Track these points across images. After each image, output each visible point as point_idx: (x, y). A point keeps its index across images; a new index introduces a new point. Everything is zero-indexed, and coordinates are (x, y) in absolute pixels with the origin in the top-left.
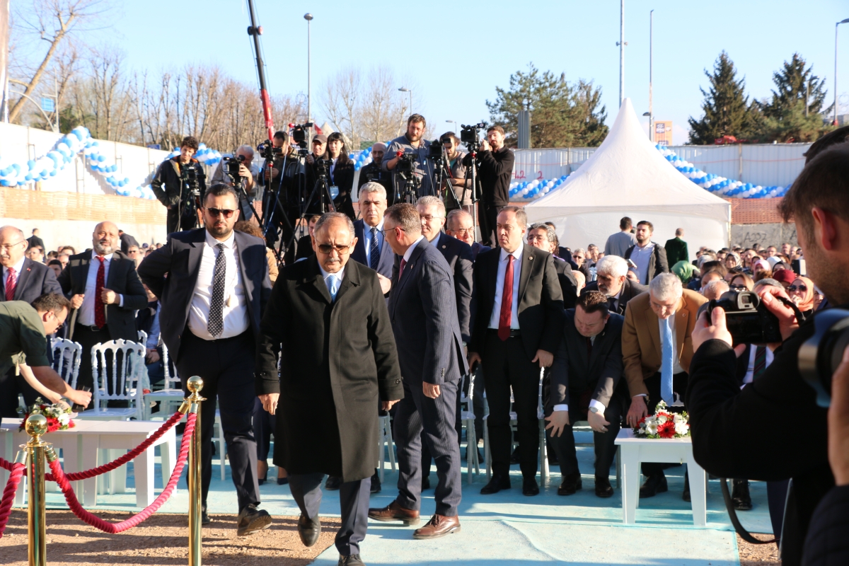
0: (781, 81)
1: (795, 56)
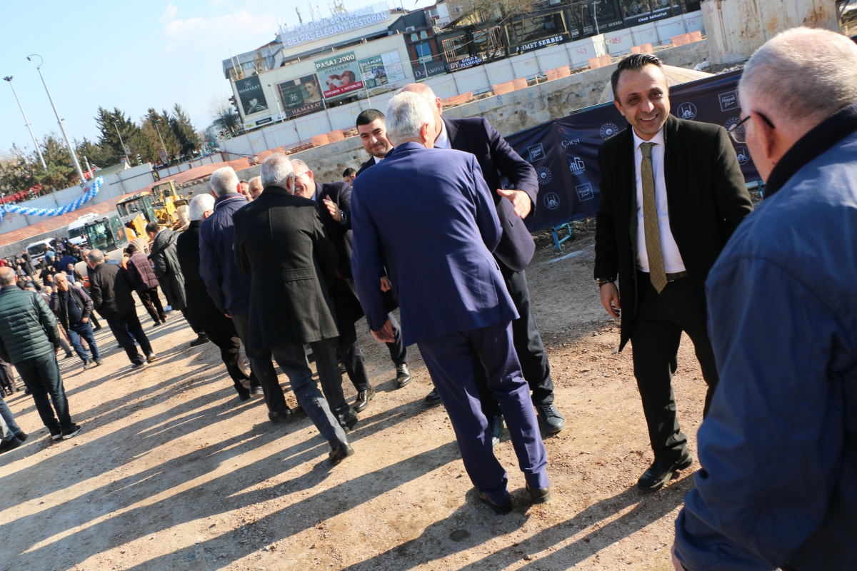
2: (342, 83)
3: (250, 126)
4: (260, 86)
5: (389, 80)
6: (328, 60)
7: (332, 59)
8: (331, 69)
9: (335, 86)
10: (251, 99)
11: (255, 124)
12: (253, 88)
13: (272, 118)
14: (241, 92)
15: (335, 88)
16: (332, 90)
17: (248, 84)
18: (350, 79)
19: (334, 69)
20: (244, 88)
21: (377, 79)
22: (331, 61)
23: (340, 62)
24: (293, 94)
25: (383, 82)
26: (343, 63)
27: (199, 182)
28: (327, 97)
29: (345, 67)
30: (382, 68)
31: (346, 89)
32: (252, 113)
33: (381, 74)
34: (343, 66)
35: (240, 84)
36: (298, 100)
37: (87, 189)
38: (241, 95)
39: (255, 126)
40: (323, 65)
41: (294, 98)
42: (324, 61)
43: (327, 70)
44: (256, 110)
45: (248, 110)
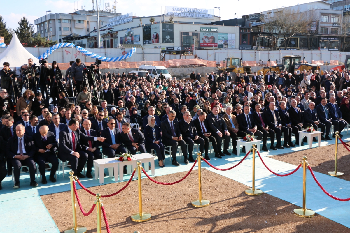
0: (20, 24)
1: (24, 17)
2: (209, 42)
3: (164, 49)
4: (173, 30)
5: (229, 47)
6: (207, 28)
7: (208, 28)
8: (206, 33)
9: (206, 42)
10: (167, 35)
11: (166, 49)
12: (170, 29)
13: (175, 49)
14: (163, 29)
15: (205, 43)
17: (168, 27)
18: (213, 40)
19: (207, 33)
20: (166, 28)
21: (224, 45)
22: (207, 29)
23: (211, 31)
24: (187, 39)
25: (226, 47)
27: (193, 67)
28: (201, 46)
29: (212, 34)
30: (227, 40)
31: (210, 45)
32: (165, 42)
33: (226, 43)
34: (212, 33)
35: (164, 25)
36: (188, 43)
37: (124, 52)
38: (163, 31)
39: (166, 50)
40: (203, 30)
41: (187, 41)
42: (204, 28)
43: (204, 33)
44: (168, 41)
45: (164, 40)
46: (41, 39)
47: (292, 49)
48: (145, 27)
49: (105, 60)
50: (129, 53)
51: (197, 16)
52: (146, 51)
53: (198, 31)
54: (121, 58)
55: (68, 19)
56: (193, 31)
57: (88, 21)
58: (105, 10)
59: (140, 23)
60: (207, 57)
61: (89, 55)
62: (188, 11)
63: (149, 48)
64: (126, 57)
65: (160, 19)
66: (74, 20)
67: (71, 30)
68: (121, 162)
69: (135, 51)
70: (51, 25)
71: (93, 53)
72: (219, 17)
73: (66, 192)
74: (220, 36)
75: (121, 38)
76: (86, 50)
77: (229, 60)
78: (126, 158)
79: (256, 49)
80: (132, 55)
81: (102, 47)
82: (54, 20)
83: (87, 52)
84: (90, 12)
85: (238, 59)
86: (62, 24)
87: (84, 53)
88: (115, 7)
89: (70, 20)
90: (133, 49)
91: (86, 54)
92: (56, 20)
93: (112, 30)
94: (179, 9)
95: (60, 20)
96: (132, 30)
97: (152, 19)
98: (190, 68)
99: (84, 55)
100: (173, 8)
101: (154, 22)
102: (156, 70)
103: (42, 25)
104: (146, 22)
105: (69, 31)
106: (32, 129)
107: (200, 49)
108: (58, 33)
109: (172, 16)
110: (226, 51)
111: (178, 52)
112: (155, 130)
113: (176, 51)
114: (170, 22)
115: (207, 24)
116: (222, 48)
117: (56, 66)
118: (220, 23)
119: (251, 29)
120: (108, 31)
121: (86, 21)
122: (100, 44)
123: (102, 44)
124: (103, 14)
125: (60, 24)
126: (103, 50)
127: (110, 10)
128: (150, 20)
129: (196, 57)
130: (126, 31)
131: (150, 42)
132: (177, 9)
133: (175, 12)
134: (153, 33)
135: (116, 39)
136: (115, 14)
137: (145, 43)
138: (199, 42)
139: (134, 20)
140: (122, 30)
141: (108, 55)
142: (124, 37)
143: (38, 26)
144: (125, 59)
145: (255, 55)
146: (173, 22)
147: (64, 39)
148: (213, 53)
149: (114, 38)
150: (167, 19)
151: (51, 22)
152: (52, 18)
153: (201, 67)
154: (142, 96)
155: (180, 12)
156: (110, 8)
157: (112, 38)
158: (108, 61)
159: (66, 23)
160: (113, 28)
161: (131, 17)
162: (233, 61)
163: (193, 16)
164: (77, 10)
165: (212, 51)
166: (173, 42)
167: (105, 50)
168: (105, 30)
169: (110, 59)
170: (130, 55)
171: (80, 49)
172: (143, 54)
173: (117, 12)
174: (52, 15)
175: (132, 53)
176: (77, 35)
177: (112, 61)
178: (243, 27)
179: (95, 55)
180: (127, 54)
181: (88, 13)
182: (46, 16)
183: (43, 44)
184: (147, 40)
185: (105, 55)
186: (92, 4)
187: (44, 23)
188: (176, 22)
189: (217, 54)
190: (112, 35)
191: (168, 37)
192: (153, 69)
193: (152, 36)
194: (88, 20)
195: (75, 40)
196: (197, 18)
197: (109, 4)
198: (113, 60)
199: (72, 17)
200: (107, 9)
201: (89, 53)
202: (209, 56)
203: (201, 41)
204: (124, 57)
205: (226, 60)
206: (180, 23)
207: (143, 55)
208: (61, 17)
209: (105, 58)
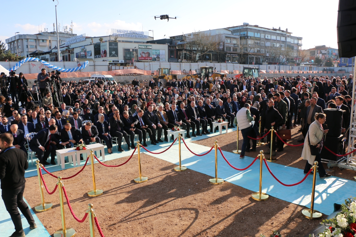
2: (145, 56)
3: (111, 61)
4: (118, 47)
5: (160, 60)
6: (143, 46)
7: (145, 46)
10: (113, 51)
12: (115, 47)
13: (119, 61)
15: (142, 57)
16: (141, 57)
17: (113, 45)
18: (148, 55)
19: (144, 50)
21: (157, 58)
24: (128, 54)
25: (158, 60)
26: (148, 48)
27: (133, 75)
28: (139, 59)
30: (159, 55)
31: (146, 58)
33: (158, 57)
34: (147, 49)
35: (111, 44)
36: (129, 57)
37: (79, 64)
38: (110, 48)
39: (112, 62)
40: (141, 47)
41: (128, 56)
42: (142, 46)
43: (142, 49)
44: (114, 56)
45: (111, 55)
46: (11, 55)
47: (207, 61)
48: (95, 45)
49: (64, 71)
50: (83, 65)
51: (136, 36)
52: (96, 63)
53: (137, 48)
54: (77, 69)
55: (34, 39)
56: (133, 48)
57: (50, 41)
58: (63, 32)
59: (91, 42)
60: (144, 68)
61: (51, 67)
62: (129, 33)
63: (99, 61)
64: (81, 68)
65: (108, 39)
66: (39, 40)
67: (36, 48)
68: (78, 151)
69: (88, 64)
70: (19, 44)
71: (55, 65)
72: (153, 38)
73: (34, 176)
74: (154, 52)
75: (77, 54)
76: (48, 64)
77: (160, 70)
78: (82, 148)
79: (181, 62)
80: (85, 67)
81: (62, 61)
82: (22, 39)
83: (49, 65)
84: (51, 33)
85: (168, 69)
86: (29, 42)
87: (47, 66)
88: (72, 29)
89: (36, 40)
90: (86, 62)
91: (48, 66)
92: (24, 40)
93: (69, 47)
94: (122, 31)
95: (27, 39)
96: (85, 47)
97: (101, 39)
98: (131, 76)
99: (47, 67)
100: (117, 30)
101: (103, 41)
102: (104, 78)
103: (12, 43)
104: (96, 41)
105: (34, 48)
106: (5, 128)
107: (139, 61)
108: (26, 50)
109: (117, 36)
110: (159, 63)
111: (122, 64)
112: (104, 125)
113: (120, 63)
114: (115, 41)
115: (144, 43)
116: (156, 61)
117: (23, 76)
118: (153, 42)
119: (177, 47)
120: (66, 48)
121: (49, 40)
122: (60, 58)
123: (62, 58)
124: (62, 35)
125: (27, 42)
126: (62, 63)
127: (68, 32)
128: (99, 39)
129: (135, 67)
130: (81, 48)
131: (100, 56)
132: (120, 31)
133: (119, 33)
134: (102, 49)
135: (73, 54)
136: (72, 35)
137: (95, 57)
138: (137, 56)
139: (87, 39)
140: (77, 47)
141: (66, 67)
142: (79, 53)
143: (9, 44)
144: (80, 70)
145: (180, 66)
146: (117, 41)
147: (30, 54)
148: (149, 64)
149: (71, 53)
150: (113, 39)
151: (19, 41)
152: (20, 38)
153: (139, 75)
154: (93, 99)
155: (123, 33)
156: (68, 30)
157: (69, 54)
158: (66, 72)
159: (32, 42)
160: (70, 46)
161: (84, 37)
162: (164, 71)
163: (133, 36)
164: (41, 31)
165: (148, 63)
166: (118, 57)
167: (64, 63)
168: (63, 47)
169: (68, 70)
170: (84, 67)
171: (43, 62)
172: (94, 65)
173: (73, 33)
174: (20, 36)
175: (86, 65)
176: (42, 51)
177: (69, 71)
178: (170, 45)
179: (56, 67)
180: (82, 66)
181: (50, 34)
182: (15, 36)
183: (13, 59)
184: (97, 55)
185: (64, 67)
186: (53, 27)
187: (14, 42)
188: (120, 41)
189: (151, 66)
190: (69, 51)
191: (114, 53)
192: (102, 78)
193: (101, 52)
194: (49, 39)
195: (40, 55)
196: (136, 38)
197: (66, 27)
198: (71, 71)
199: (37, 37)
200: (65, 31)
201: (51, 66)
202: (145, 67)
203: (139, 56)
204: (79, 68)
205: (158, 70)
206: (123, 41)
207: (95, 67)
208: (27, 37)
209: (64, 69)
